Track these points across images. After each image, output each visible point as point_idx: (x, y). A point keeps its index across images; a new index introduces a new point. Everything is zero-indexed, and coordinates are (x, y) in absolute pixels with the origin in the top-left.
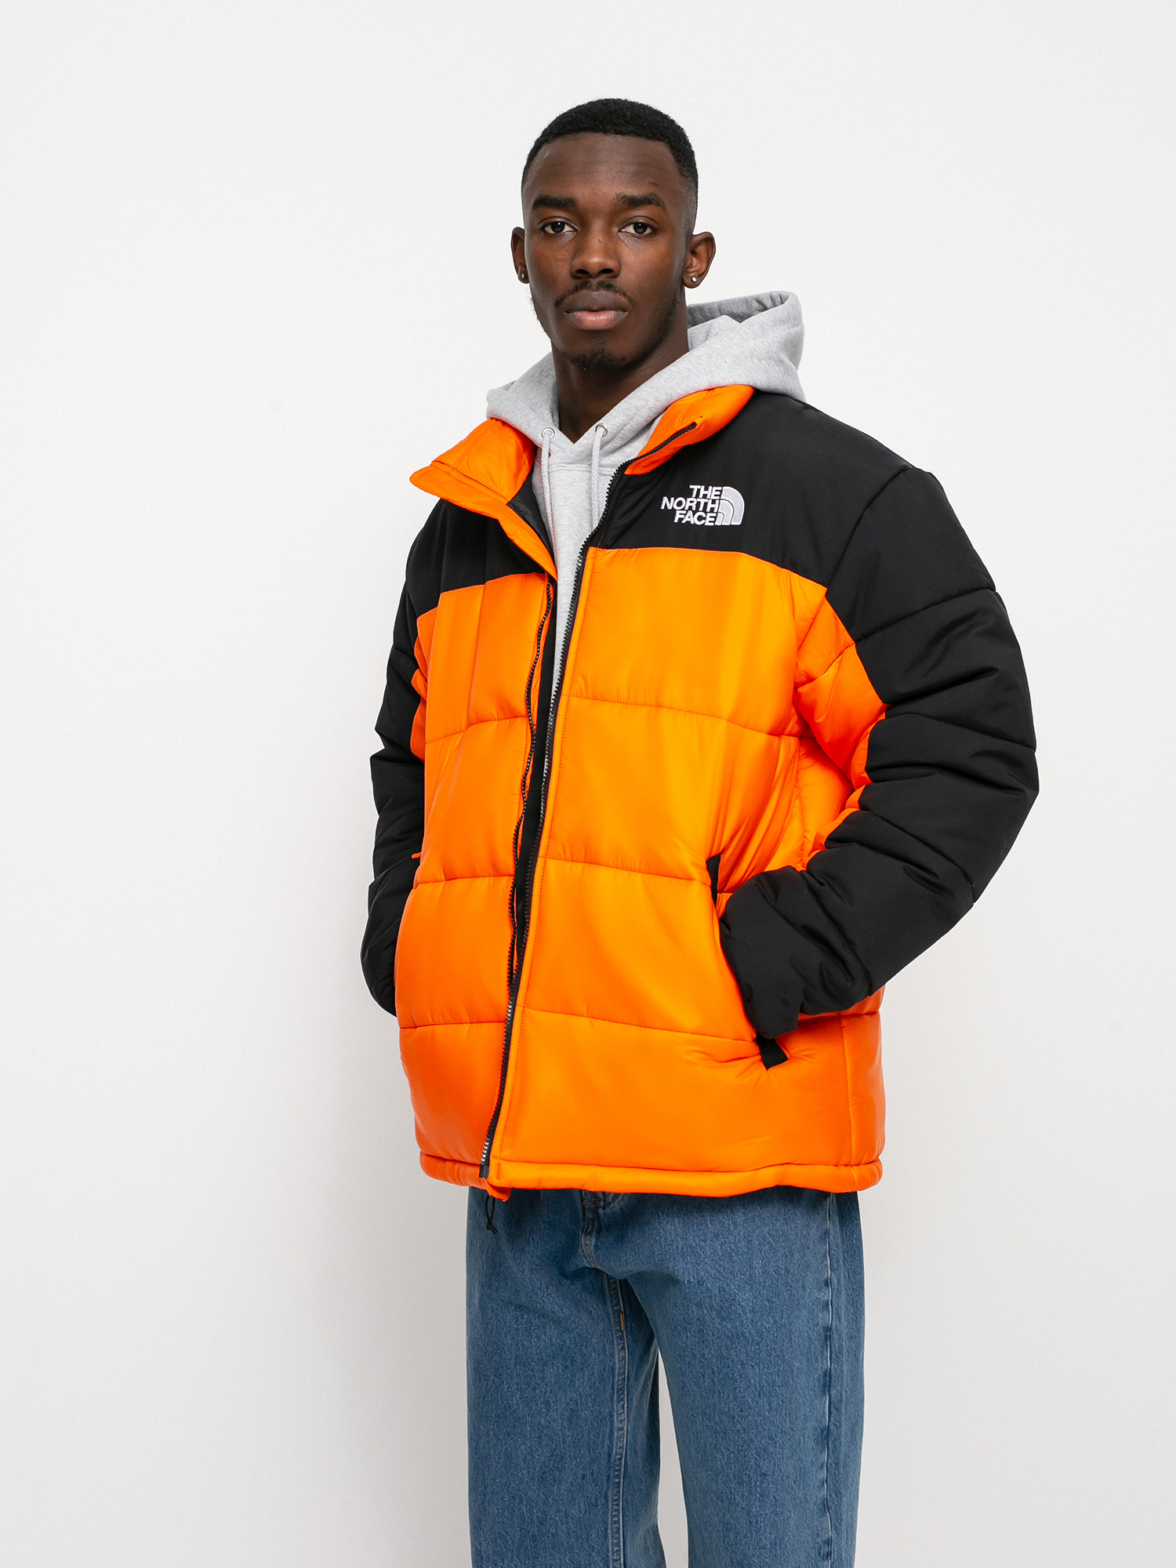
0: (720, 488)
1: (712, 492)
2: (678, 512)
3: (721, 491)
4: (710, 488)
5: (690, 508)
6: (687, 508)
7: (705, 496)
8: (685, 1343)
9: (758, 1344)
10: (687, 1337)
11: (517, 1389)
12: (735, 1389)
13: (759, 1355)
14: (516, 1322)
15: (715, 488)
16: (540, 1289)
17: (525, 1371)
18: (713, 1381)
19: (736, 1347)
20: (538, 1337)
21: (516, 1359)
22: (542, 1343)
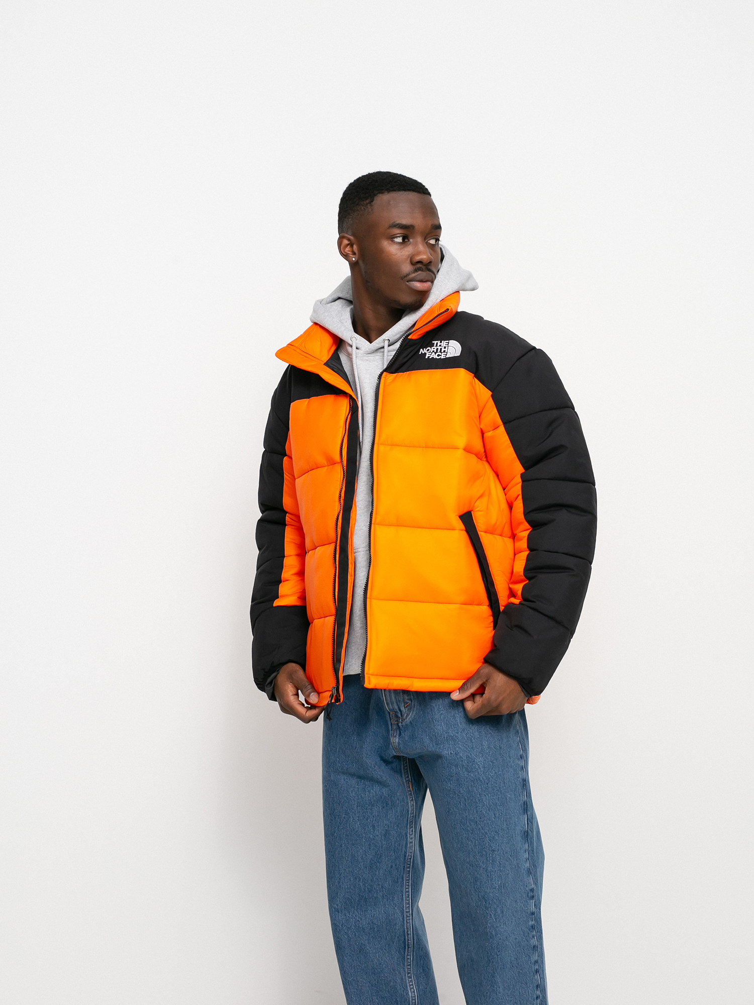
0: (448, 341)
1: (444, 343)
2: (427, 354)
3: (448, 343)
4: (443, 341)
5: (433, 351)
6: (432, 351)
7: (440, 346)
8: (450, 787)
9: (487, 784)
10: (450, 783)
11: (358, 820)
12: (477, 807)
13: (488, 789)
14: (358, 784)
15: (445, 342)
16: (371, 767)
17: (363, 809)
18: (465, 804)
19: (476, 786)
20: (369, 792)
21: (357, 804)
22: (371, 795)
